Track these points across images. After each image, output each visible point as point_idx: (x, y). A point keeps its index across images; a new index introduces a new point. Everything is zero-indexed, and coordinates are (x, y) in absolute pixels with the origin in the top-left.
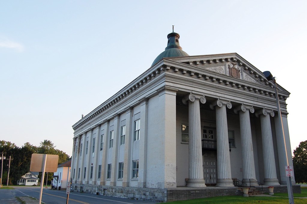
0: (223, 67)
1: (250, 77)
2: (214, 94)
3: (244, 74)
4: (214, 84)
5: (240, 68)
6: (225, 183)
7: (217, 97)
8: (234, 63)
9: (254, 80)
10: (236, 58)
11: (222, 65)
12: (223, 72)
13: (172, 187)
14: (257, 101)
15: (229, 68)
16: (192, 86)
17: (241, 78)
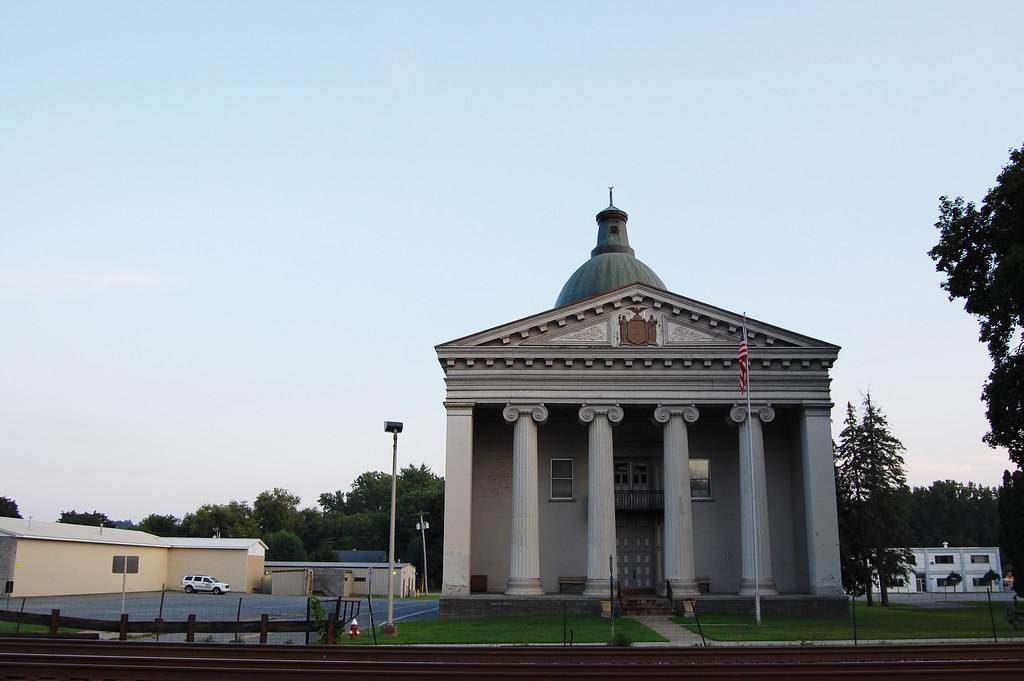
0: (603, 326)
1: (691, 331)
2: (572, 396)
3: (672, 327)
4: (572, 372)
5: (657, 316)
6: (592, 587)
7: (580, 402)
8: (639, 306)
9: (707, 336)
10: (638, 295)
11: (599, 322)
12: (601, 338)
13: (458, 594)
14: (711, 388)
15: (621, 323)
16: (510, 387)
17: (659, 341)
